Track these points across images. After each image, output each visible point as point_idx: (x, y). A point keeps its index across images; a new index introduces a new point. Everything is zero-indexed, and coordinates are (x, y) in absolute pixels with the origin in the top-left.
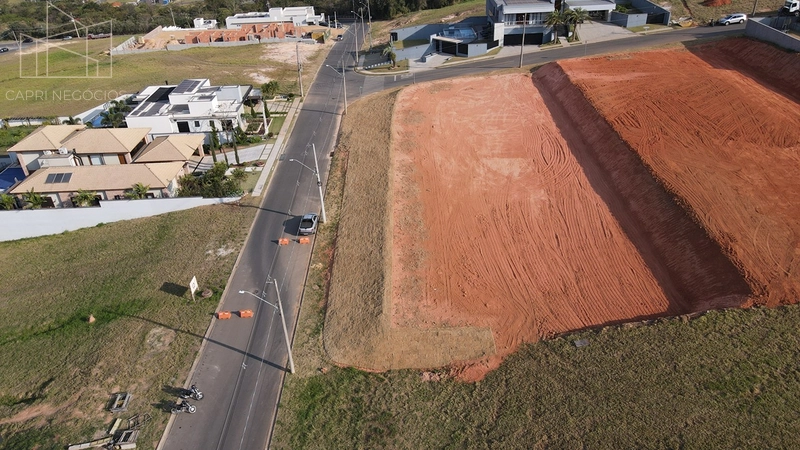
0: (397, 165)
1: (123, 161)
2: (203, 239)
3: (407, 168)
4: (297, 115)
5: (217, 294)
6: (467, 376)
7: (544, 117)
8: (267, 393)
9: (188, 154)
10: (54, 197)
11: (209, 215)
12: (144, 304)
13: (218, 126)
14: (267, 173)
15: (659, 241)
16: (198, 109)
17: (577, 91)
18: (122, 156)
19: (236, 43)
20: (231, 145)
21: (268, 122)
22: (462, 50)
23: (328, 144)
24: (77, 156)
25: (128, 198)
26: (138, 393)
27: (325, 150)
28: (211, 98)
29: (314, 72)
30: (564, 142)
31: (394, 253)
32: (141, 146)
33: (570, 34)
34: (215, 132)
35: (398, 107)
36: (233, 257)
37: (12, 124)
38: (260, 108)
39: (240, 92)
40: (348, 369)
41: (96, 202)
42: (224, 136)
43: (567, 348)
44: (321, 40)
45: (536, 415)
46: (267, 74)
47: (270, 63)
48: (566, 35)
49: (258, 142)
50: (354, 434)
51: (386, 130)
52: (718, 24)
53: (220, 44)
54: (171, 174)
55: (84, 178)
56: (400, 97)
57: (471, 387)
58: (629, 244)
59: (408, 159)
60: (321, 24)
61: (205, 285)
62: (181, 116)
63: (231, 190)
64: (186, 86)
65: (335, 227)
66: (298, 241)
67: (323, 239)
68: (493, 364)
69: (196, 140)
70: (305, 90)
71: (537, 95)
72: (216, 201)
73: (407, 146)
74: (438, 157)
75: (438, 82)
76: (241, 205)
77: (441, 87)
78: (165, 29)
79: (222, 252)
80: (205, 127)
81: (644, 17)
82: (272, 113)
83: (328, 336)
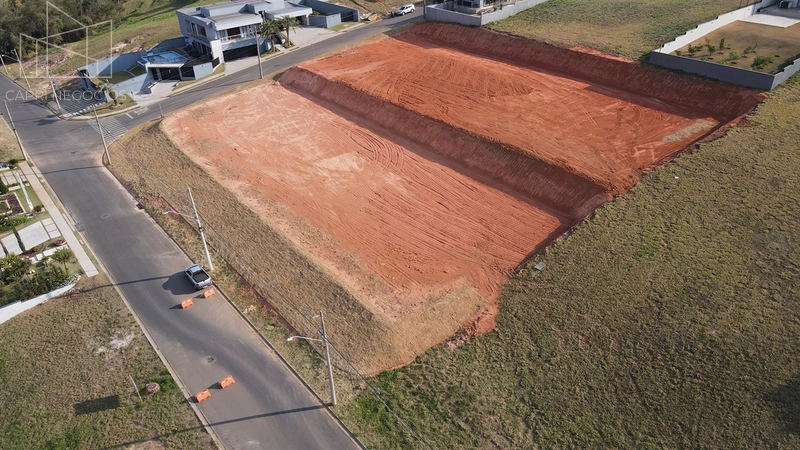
0: (239, 192)
3: (252, 191)
4: (44, 180)
5: (166, 382)
6: (482, 328)
7: (327, 116)
8: (329, 432)
12: (71, 438)
14: (80, 250)
15: (513, 181)
17: (343, 86)
22: (188, 73)
23: (122, 198)
27: (126, 205)
29: (6, 131)
33: (283, 41)
35: (176, 141)
36: (141, 342)
40: (383, 374)
43: (534, 274)
45: (561, 327)
48: (280, 43)
52: (397, 15)
56: (167, 131)
57: (493, 335)
58: (494, 190)
59: (244, 183)
63: (60, 279)
65: (229, 269)
66: (203, 297)
67: (228, 285)
68: (493, 311)
70: (22, 155)
72: (42, 298)
73: (230, 174)
74: (271, 174)
76: (82, 291)
77: (201, 112)
79: (119, 343)
81: (338, 17)
82: (9, 186)
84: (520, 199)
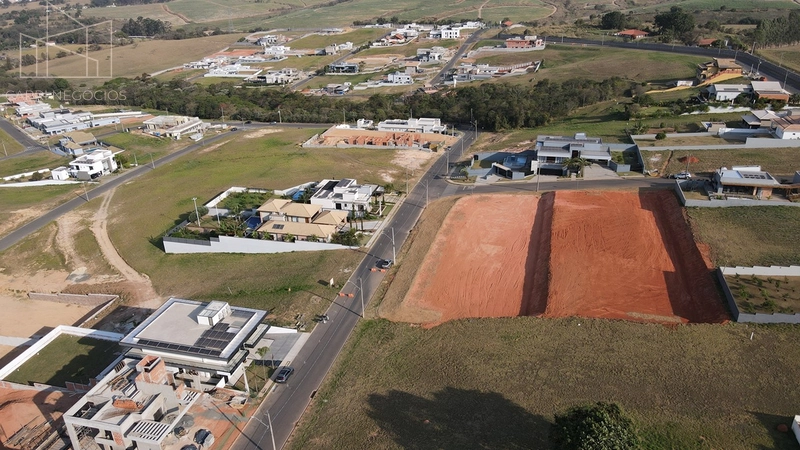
0: (437, 241)
1: (307, 222)
2: (338, 263)
3: (442, 243)
4: (401, 204)
5: (341, 287)
6: (426, 327)
7: (529, 224)
8: (353, 322)
9: (339, 222)
10: (275, 236)
11: (343, 253)
12: (311, 287)
13: (356, 208)
14: (375, 237)
16: (347, 198)
17: (552, 213)
18: (307, 219)
19: (380, 147)
20: (360, 219)
21: (382, 208)
22: (509, 175)
23: (410, 226)
24: (287, 216)
25: (307, 240)
26: (306, 315)
27: (407, 228)
28: (355, 192)
29: (420, 176)
30: (529, 240)
31: (417, 280)
32: (317, 215)
33: (579, 172)
34: (353, 211)
35: (453, 209)
36: (350, 273)
37: (250, 191)
38: (380, 199)
39: (371, 189)
40: (384, 319)
41: (293, 241)
42: (358, 214)
43: (466, 322)
44: (435, 150)
45: (442, 339)
46: (392, 175)
47: (395, 166)
48: (576, 173)
49: (375, 219)
50: (379, 338)
51: (441, 222)
52: (673, 177)
53: (370, 146)
54: (328, 231)
55: (290, 228)
56: (458, 203)
57: (425, 330)
59: (444, 239)
60: (443, 133)
61: (336, 282)
62: (338, 200)
63: (356, 243)
64: (344, 183)
65: (399, 267)
66: (380, 271)
67: (391, 272)
68: (438, 324)
69: (344, 214)
70: (409, 191)
71: (534, 212)
72: (347, 247)
73: (447, 233)
74: (460, 240)
75: (484, 195)
76: (359, 251)
77: (485, 198)
78: (338, 127)
79: (346, 271)
80: (350, 207)
81: (630, 166)
82: (386, 203)
83: (380, 308)
84: (523, 301)
